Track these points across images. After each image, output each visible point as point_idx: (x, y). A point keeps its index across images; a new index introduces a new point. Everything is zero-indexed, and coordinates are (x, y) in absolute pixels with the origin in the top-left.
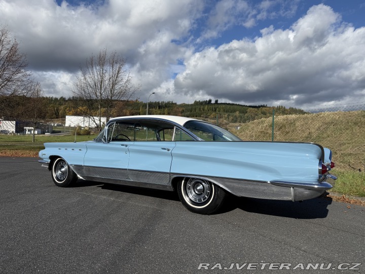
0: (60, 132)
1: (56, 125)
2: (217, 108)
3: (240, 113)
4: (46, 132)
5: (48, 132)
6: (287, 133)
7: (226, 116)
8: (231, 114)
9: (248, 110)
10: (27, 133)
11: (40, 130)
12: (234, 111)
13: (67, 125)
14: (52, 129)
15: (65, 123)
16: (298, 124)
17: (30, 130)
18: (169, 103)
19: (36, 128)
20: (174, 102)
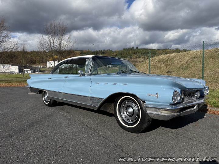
0: (44, 71)
1: (41, 67)
2: (137, 52)
3: (152, 54)
4: (36, 72)
5: (37, 71)
6: (169, 65)
7: (143, 56)
8: (146, 55)
9: (157, 52)
10: (25, 72)
11: (32, 71)
12: (148, 53)
13: (48, 66)
14: (39, 69)
15: (47, 66)
16: (175, 59)
17: (27, 71)
18: (107, 50)
19: (31, 69)
20: (111, 50)
